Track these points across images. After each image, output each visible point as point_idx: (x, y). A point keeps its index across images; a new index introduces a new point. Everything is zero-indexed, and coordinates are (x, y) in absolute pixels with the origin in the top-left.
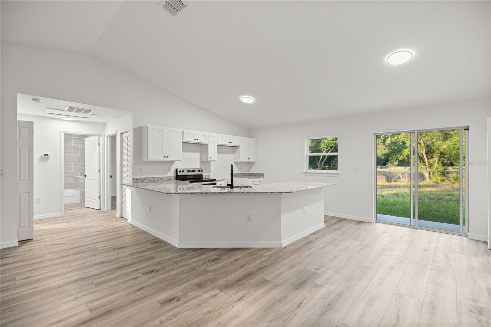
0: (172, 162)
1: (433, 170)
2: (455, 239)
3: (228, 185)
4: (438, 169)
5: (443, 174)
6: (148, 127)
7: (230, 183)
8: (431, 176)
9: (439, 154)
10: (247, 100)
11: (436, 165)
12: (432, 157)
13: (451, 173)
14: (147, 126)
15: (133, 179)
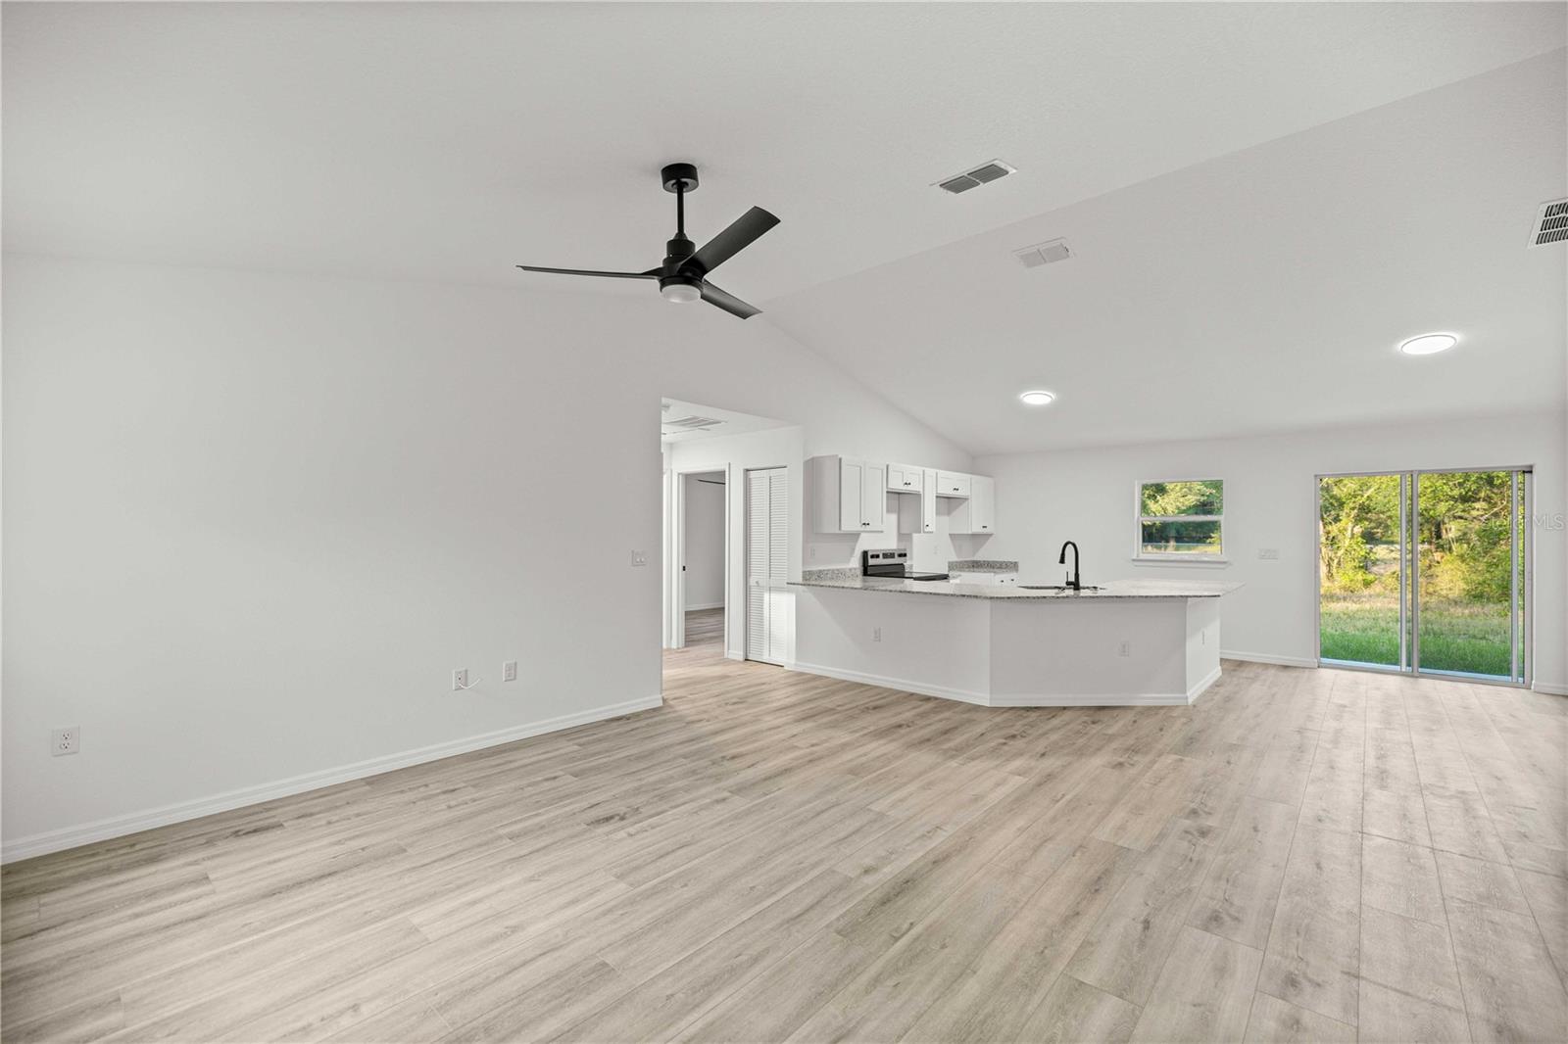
0: (855, 536)
1: (1339, 555)
2: (1508, 695)
3: (1068, 583)
4: (1353, 552)
5: (1365, 565)
6: (840, 460)
7: (1072, 579)
8: (1334, 571)
9: (1356, 511)
10: (1037, 398)
11: (1347, 542)
12: (1337, 519)
13: (1384, 561)
14: (840, 456)
15: (804, 572)
